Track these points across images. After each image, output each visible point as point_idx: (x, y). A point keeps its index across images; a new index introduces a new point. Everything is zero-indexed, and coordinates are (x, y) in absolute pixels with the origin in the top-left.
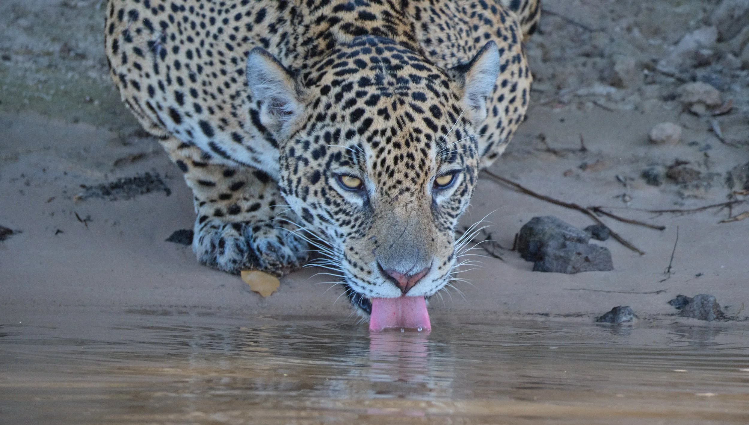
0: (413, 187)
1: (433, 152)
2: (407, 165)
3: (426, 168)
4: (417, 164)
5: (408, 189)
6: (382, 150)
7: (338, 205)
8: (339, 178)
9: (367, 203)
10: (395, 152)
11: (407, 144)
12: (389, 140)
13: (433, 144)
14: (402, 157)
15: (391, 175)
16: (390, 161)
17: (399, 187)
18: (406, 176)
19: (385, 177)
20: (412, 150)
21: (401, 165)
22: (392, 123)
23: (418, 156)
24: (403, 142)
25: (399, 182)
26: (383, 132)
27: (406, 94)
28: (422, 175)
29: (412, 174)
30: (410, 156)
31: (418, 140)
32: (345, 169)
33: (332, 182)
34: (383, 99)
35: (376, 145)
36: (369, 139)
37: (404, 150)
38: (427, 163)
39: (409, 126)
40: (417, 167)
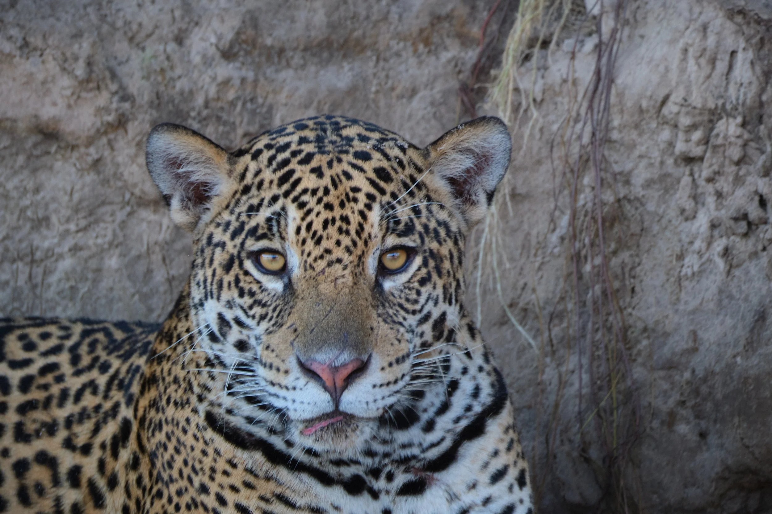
0: (347, 259)
1: (375, 215)
2: (340, 230)
3: (365, 235)
4: (353, 228)
5: (339, 261)
6: (309, 212)
7: (252, 294)
8: (255, 256)
9: (289, 286)
10: (326, 215)
11: (342, 205)
12: (319, 201)
13: (376, 207)
14: (334, 220)
15: (318, 242)
16: (317, 226)
17: (328, 257)
18: (338, 243)
19: (310, 244)
20: (347, 212)
21: (332, 230)
22: (326, 181)
23: (355, 219)
24: (336, 203)
25: (328, 251)
26: (314, 192)
27: (347, 152)
28: (360, 243)
29: (346, 241)
30: (345, 219)
31: (356, 200)
32: (263, 244)
33: (249, 265)
34: (317, 157)
35: (302, 205)
36: (295, 200)
37: (337, 213)
38: (367, 228)
39: (347, 185)
40: (353, 232)
